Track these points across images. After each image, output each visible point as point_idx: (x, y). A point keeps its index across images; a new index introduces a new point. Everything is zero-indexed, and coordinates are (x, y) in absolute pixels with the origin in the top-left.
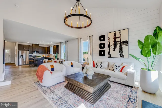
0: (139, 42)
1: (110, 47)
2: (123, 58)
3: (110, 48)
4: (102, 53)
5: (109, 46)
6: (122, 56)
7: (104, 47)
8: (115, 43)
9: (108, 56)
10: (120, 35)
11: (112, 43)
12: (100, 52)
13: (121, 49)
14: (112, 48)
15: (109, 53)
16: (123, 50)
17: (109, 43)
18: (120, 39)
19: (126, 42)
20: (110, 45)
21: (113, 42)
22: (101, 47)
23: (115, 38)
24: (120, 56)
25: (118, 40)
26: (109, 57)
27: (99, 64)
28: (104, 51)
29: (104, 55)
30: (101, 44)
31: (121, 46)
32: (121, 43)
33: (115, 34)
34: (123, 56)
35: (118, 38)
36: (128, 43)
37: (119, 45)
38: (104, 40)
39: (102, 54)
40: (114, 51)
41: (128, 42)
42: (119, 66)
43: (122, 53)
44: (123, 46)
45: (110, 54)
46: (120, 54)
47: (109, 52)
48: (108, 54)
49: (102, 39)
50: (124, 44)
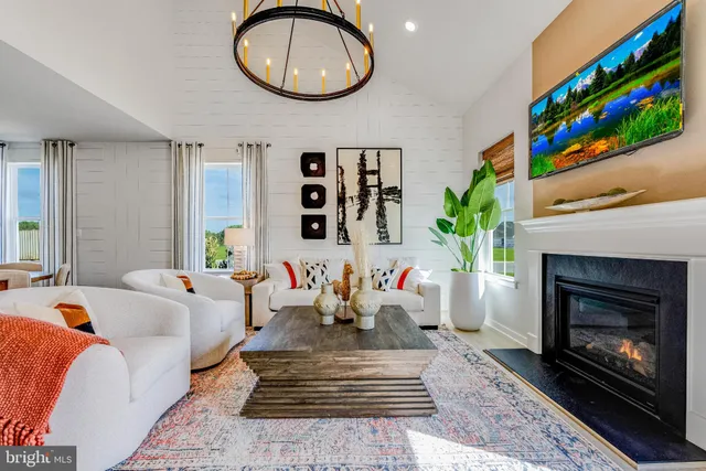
0: (449, 194)
1: (347, 205)
2: (388, 243)
3: (344, 208)
4: (315, 226)
5: (341, 200)
6: (384, 237)
7: (321, 203)
8: (361, 190)
9: (339, 238)
10: (379, 163)
11: (353, 190)
12: (307, 221)
13: (381, 213)
14: (352, 208)
15: (342, 227)
16: (387, 218)
17: (343, 188)
18: (379, 179)
19: (395, 192)
20: (347, 196)
21: (357, 188)
22: (307, 202)
23: (363, 173)
24: (380, 239)
25: (372, 180)
26: (341, 241)
27: (316, 273)
28: (322, 219)
29: (321, 234)
30: (307, 190)
31: (381, 202)
32: (380, 193)
33: (363, 158)
34: (388, 237)
35: (373, 172)
36: (401, 197)
37: (376, 197)
38: (321, 172)
39: (312, 229)
40: (360, 218)
41: (401, 191)
42: (392, 271)
43: (385, 226)
44: (386, 204)
45: (346, 231)
46: (379, 231)
47: (343, 223)
48: (339, 229)
49: (313, 167)
50: (390, 197)
